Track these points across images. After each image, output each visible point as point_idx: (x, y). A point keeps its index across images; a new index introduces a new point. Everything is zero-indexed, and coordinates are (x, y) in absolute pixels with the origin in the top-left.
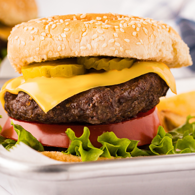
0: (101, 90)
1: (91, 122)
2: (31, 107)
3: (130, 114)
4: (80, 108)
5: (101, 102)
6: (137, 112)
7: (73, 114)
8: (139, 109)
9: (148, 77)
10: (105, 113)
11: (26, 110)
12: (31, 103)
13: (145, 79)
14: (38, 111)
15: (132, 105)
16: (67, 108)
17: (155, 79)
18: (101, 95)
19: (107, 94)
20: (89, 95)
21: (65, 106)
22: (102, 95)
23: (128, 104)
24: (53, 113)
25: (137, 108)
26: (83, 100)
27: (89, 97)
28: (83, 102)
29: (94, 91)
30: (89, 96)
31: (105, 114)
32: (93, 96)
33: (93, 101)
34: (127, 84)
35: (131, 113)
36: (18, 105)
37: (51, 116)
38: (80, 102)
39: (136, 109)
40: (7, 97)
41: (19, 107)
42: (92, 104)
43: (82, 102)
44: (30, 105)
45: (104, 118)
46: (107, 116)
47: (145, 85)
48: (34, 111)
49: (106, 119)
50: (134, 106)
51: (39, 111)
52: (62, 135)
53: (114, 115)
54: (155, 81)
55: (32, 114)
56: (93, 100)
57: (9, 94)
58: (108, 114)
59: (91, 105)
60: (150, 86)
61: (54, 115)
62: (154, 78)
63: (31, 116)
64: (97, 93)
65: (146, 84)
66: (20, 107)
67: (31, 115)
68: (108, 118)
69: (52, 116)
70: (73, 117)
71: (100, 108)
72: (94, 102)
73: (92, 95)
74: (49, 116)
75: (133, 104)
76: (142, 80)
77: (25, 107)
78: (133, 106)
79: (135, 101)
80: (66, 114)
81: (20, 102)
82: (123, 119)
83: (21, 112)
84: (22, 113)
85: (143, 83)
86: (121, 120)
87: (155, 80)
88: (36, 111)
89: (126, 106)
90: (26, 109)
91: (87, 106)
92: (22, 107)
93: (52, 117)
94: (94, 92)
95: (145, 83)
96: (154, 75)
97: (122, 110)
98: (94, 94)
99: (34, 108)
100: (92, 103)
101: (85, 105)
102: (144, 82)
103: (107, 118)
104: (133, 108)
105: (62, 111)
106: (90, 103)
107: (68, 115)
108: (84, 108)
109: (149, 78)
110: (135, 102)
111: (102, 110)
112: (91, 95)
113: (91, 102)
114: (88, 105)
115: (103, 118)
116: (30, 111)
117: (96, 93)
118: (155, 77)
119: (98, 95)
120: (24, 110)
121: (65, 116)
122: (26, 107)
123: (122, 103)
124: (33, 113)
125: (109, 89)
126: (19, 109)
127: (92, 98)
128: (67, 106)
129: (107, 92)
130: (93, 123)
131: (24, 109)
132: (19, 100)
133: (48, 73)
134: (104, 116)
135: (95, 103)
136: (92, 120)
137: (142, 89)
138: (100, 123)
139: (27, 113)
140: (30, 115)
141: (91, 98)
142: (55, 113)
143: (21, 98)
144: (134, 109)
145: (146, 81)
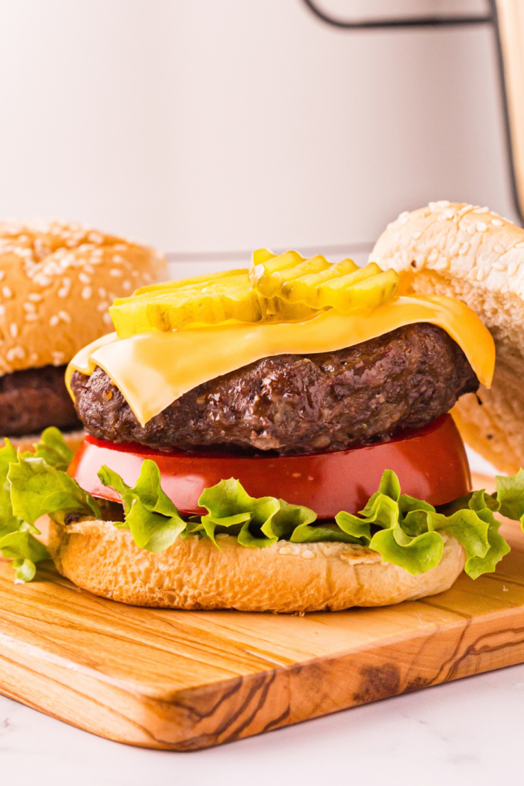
0: (285, 363)
1: (258, 445)
2: (112, 404)
3: (368, 428)
4: (228, 405)
5: (281, 392)
6: (388, 425)
7: (211, 421)
8: (393, 416)
9: (414, 336)
10: (293, 419)
11: (102, 412)
12: (113, 394)
13: (406, 338)
14: (129, 414)
15: (370, 404)
16: (198, 405)
17: (437, 342)
18: (283, 375)
19: (300, 371)
20: (254, 374)
21: (195, 401)
22: (285, 374)
23: (358, 401)
24: (165, 418)
25: (386, 413)
26: (238, 385)
27: (252, 380)
28: (238, 392)
29: (269, 363)
30: (252, 377)
31: (293, 424)
32: (264, 376)
33: (264, 389)
34: (359, 351)
35: (369, 425)
36: (86, 400)
37: (160, 426)
38: (230, 391)
39: (383, 415)
40: (76, 384)
41: (89, 404)
42: (260, 397)
43: (235, 391)
44: (112, 399)
45: (289, 433)
46: (297, 428)
47: (408, 354)
48: (121, 413)
49: (294, 437)
50: (376, 408)
51: (131, 414)
52: (189, 481)
53: (317, 428)
54: (434, 347)
55: (116, 420)
56: (263, 387)
57: (80, 377)
58: (300, 424)
59: (256, 398)
60: (421, 357)
61: (167, 425)
62: (432, 338)
63: (115, 428)
64: (273, 368)
65: (410, 352)
66: (91, 405)
67: (113, 424)
68: (301, 433)
69: (162, 427)
70: (212, 431)
71: (280, 407)
72: (264, 392)
73: (260, 374)
74: (155, 426)
75: (373, 401)
76: (399, 342)
77: (102, 404)
78: (373, 407)
79: (379, 394)
80: (197, 421)
81: (91, 391)
82: (351, 440)
83: (91, 418)
84: (93, 418)
85: (402, 349)
86: (346, 443)
87: (436, 345)
88: (125, 413)
89: (351, 406)
90: (102, 409)
91: (246, 401)
92: (94, 405)
93: (163, 429)
94: (266, 367)
95: (406, 350)
96: (433, 331)
97: (341, 414)
98: (265, 370)
99: (121, 408)
100: (259, 394)
101: (242, 399)
102: (405, 348)
103: (297, 433)
104: (373, 412)
105: (187, 413)
106: (255, 395)
107: (201, 424)
108: (238, 406)
109: (420, 337)
110: (377, 396)
111: (285, 414)
112: (258, 373)
113: (257, 391)
114: (249, 399)
115: (286, 433)
116: (111, 415)
117: (271, 368)
118: (435, 337)
119: (276, 373)
120: (98, 412)
121: (193, 426)
122: (104, 403)
123: (339, 398)
124: (118, 420)
125: (306, 360)
126: (87, 409)
127: (261, 383)
128: (200, 401)
129: (300, 366)
130: (264, 448)
131: (98, 409)
132: (90, 387)
133: (163, 320)
134: (290, 429)
135: (265, 395)
136: (257, 439)
137: (396, 363)
138: (281, 446)
139: (105, 420)
140: (111, 423)
141: (258, 382)
142: (170, 420)
143: (94, 383)
144: (377, 415)
145: (409, 343)
